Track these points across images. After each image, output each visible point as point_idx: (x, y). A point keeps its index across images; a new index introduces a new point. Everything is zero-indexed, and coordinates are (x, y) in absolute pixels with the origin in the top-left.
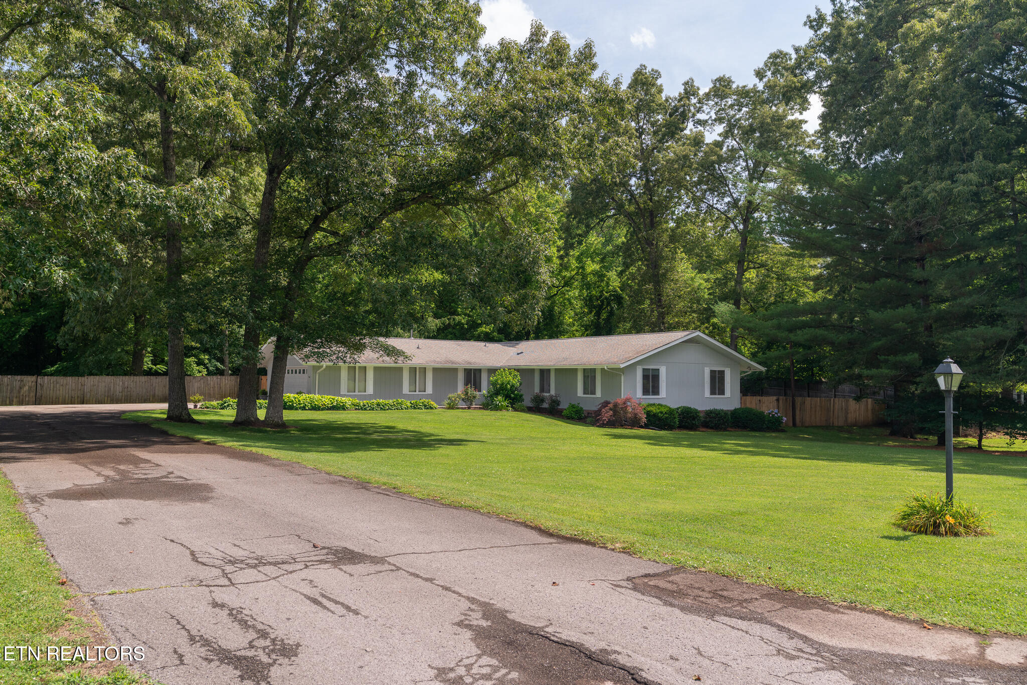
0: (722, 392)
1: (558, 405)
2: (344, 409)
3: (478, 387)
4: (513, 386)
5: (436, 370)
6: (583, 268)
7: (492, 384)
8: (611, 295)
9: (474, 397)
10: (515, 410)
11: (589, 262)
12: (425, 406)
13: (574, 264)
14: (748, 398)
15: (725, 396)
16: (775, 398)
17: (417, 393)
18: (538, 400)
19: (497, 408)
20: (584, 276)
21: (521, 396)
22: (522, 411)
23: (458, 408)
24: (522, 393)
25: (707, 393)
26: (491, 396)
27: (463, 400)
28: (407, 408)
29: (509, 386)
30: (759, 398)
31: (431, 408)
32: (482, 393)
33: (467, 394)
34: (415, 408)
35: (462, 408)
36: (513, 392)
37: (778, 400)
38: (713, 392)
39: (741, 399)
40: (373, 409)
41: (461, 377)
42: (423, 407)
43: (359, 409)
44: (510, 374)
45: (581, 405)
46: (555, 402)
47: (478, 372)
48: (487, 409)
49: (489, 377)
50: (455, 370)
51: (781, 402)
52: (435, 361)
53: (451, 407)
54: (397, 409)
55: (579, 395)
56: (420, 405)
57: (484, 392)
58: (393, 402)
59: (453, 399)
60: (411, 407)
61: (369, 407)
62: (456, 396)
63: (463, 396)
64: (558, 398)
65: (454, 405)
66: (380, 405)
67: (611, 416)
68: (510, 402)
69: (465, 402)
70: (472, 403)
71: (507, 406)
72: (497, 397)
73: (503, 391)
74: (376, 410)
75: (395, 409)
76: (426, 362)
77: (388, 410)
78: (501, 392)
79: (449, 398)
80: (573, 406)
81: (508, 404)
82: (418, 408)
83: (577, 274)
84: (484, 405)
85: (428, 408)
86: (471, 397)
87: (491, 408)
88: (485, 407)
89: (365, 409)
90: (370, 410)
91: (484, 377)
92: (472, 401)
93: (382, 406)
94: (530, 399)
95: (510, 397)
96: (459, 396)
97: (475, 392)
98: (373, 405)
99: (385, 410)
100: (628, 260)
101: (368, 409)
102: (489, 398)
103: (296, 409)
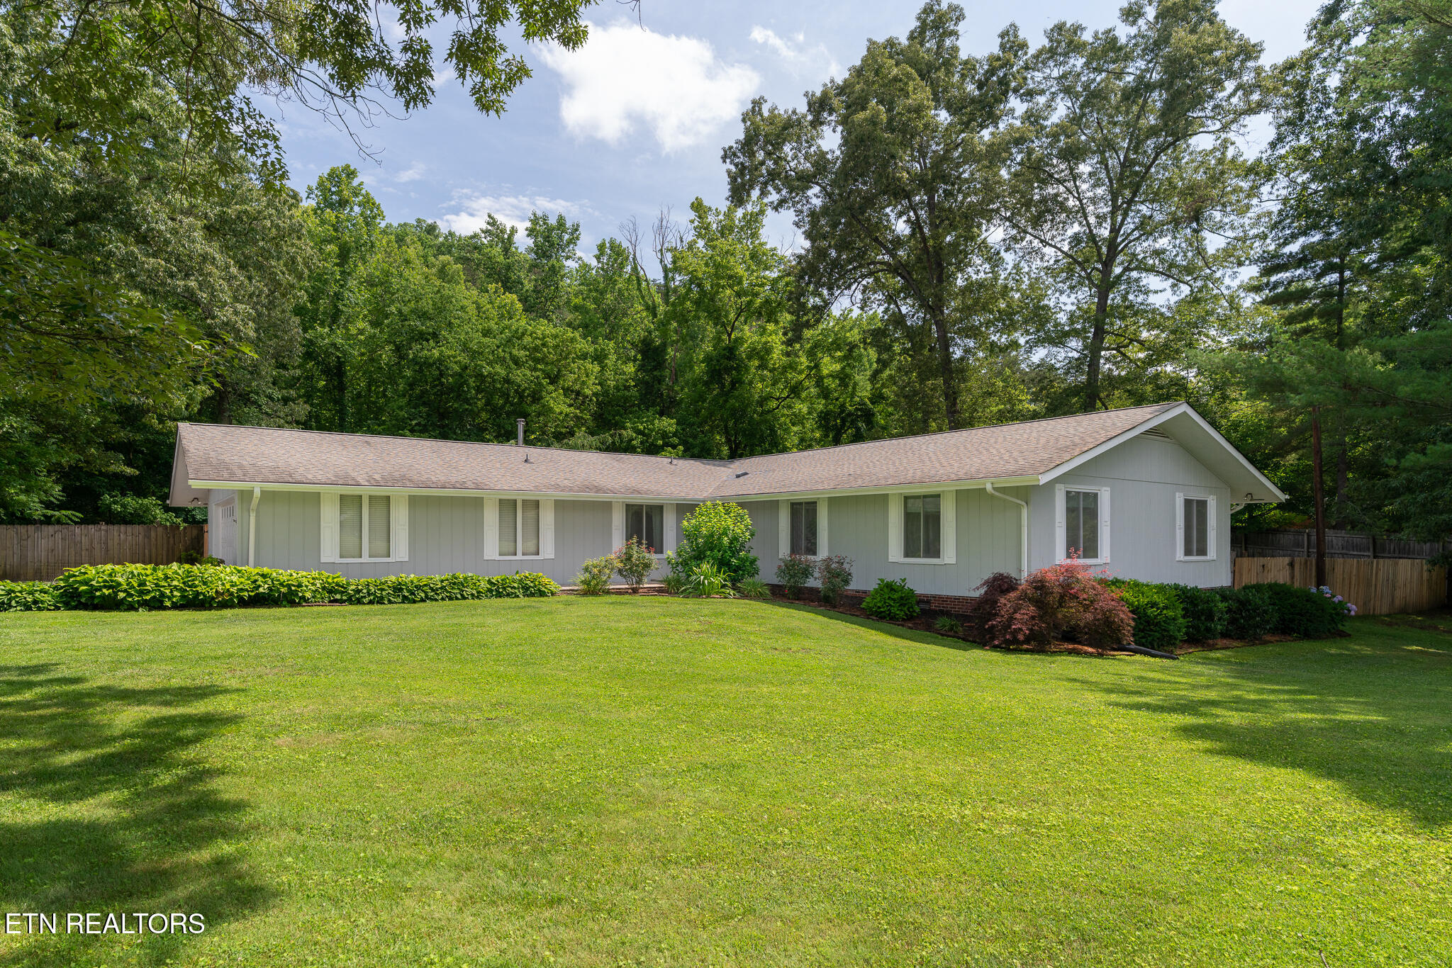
0: (1202, 551)
1: (847, 582)
2: (293, 604)
3: (655, 544)
4: (735, 539)
5: (560, 506)
6: (817, 366)
7: (688, 537)
8: (857, 409)
9: (647, 566)
10: (744, 595)
11: (826, 359)
12: (526, 588)
13: (804, 361)
14: (1245, 562)
15: (1208, 558)
16: (1287, 560)
17: (519, 557)
18: (795, 570)
19: (699, 591)
20: (819, 381)
21: (753, 562)
22: (760, 597)
23: (608, 592)
24: (752, 555)
25: (1180, 554)
26: (685, 563)
27: (620, 571)
28: (478, 596)
29: (726, 540)
30: (1262, 560)
31: (542, 594)
32: (665, 556)
33: (629, 558)
34: (499, 595)
35: (619, 592)
36: (735, 553)
37: (1292, 565)
38: (1188, 552)
39: (1234, 563)
40: (380, 601)
41: (618, 521)
42: (520, 593)
43: (341, 602)
44: (727, 512)
45: (909, 585)
46: (838, 574)
47: (655, 511)
48: (676, 594)
49: (679, 521)
50: (606, 506)
51: (1297, 567)
52: (557, 487)
53: (592, 589)
54: (451, 599)
55: (891, 559)
56: (514, 588)
57: (670, 553)
58: (442, 581)
59: (596, 571)
60: (490, 591)
61: (369, 594)
62: (603, 564)
63: (620, 565)
64: (846, 566)
65: (597, 584)
66: (401, 590)
67: (1033, 618)
68: (728, 576)
69: (625, 577)
70: (641, 580)
71: (723, 586)
72: (698, 566)
73: (712, 550)
74: (390, 602)
75: (443, 599)
76: (536, 487)
77: (422, 600)
78: (709, 553)
79: (586, 569)
80: (890, 587)
81: (725, 580)
82: (508, 595)
83: (808, 376)
84: (669, 584)
85: (532, 595)
86: (637, 566)
87: (685, 590)
88: (672, 588)
89: (359, 602)
90: (371, 602)
91: (669, 521)
92: (642, 575)
93: (409, 591)
94: (776, 570)
95: (728, 564)
96: (608, 564)
97: (647, 555)
98: (382, 590)
99: (414, 602)
100: (885, 356)
101: (366, 600)
102: (680, 568)
103: (132, 608)
